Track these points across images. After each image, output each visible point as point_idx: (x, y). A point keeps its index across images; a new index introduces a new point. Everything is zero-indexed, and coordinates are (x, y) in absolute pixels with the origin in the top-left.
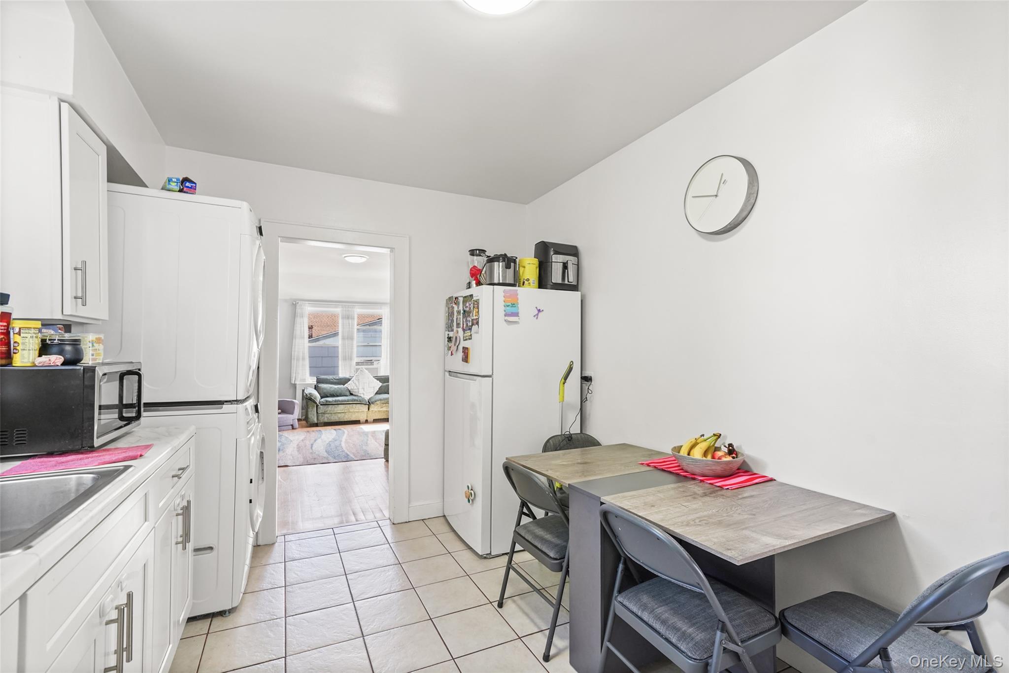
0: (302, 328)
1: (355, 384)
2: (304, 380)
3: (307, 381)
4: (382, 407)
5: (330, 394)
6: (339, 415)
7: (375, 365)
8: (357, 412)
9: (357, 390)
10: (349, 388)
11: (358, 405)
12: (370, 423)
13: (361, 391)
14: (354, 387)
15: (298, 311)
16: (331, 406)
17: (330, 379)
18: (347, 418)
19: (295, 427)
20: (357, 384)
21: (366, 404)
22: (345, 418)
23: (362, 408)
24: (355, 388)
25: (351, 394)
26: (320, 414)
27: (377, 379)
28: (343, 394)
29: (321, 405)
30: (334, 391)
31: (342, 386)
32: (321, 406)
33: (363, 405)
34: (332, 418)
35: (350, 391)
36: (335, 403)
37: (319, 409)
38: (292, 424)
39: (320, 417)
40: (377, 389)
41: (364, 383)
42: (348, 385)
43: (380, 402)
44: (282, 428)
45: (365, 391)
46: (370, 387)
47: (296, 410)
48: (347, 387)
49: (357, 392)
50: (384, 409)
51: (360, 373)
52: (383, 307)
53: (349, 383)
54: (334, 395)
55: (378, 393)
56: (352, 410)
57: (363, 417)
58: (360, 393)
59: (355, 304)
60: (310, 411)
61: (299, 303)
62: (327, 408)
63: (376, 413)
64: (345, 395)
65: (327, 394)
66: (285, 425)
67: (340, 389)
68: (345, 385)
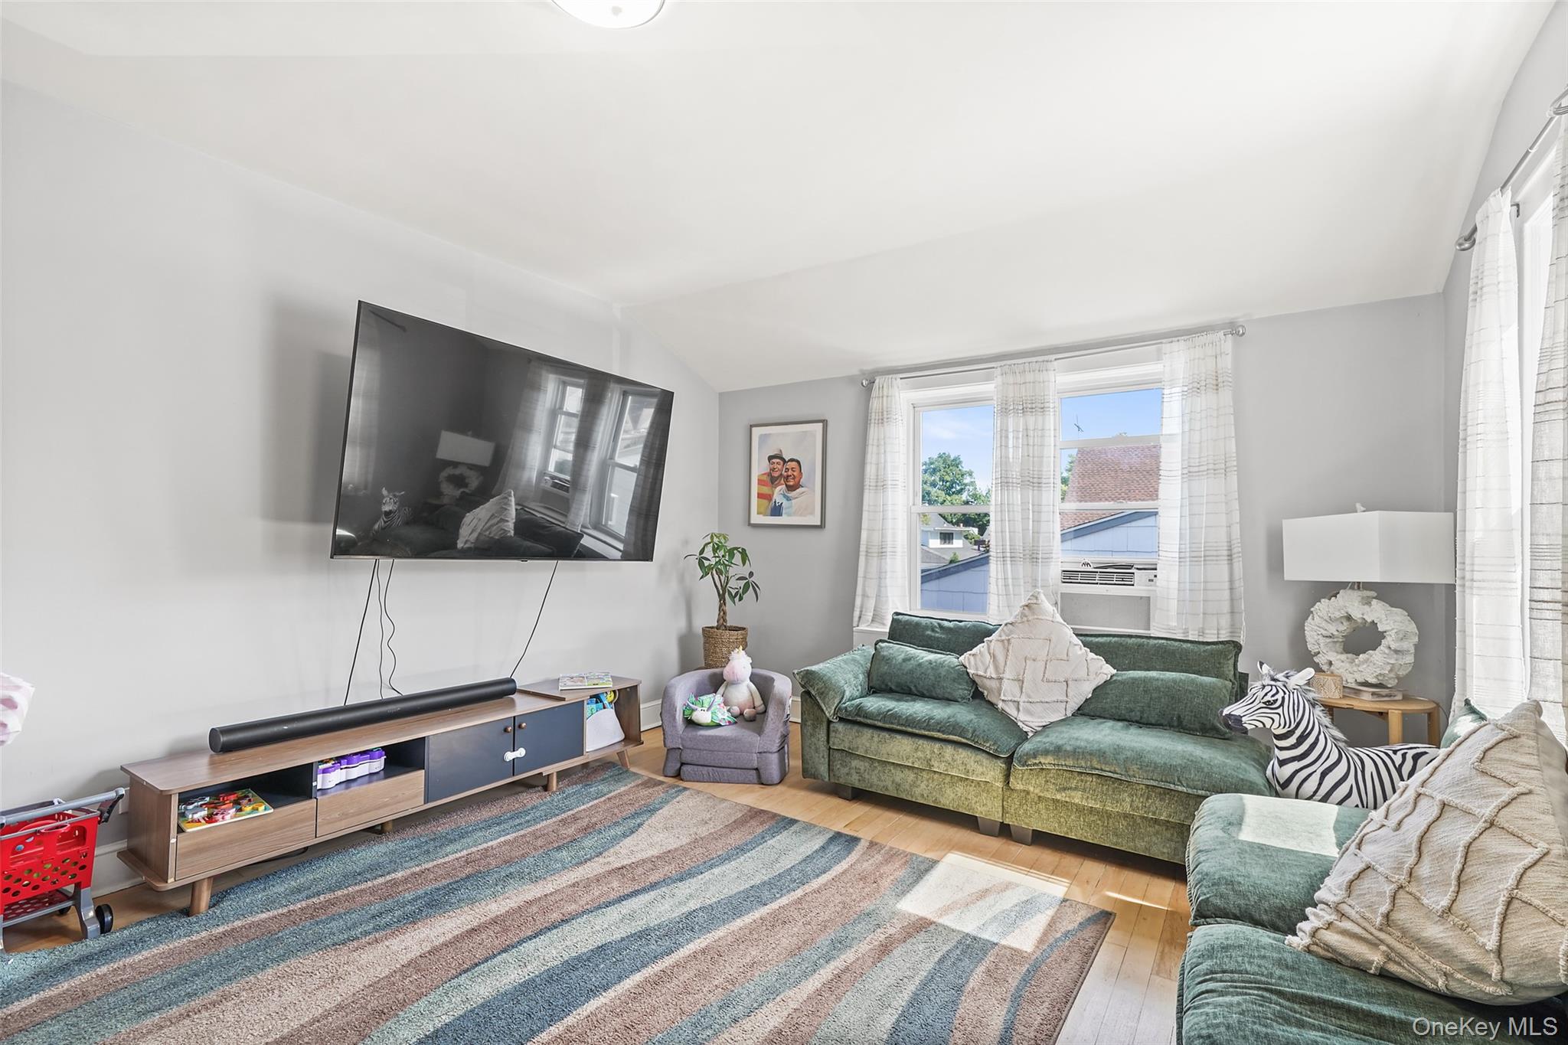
1: (994, 657)
4: (1065, 789)
5: (898, 685)
6: (899, 775)
7: (1139, 587)
8: (961, 779)
9: (994, 684)
10: (971, 671)
12: (1020, 841)
14: (985, 672)
17: (926, 627)
18: (922, 791)
19: (766, 778)
20: (1001, 658)
21: (998, 757)
22: (918, 791)
23: (980, 769)
24: (991, 672)
26: (837, 755)
27: (1095, 649)
28: (939, 692)
29: (841, 720)
30: (912, 673)
31: (950, 659)
32: (840, 727)
33: (981, 757)
34: (875, 779)
35: (974, 682)
37: (832, 734)
38: (755, 765)
39: (837, 765)
40: (1086, 690)
41: (1026, 659)
42: (969, 659)
43: (1050, 759)
44: (725, 774)
45: (1022, 692)
46: (1048, 681)
47: (769, 719)
48: (966, 667)
49: (1000, 695)
50: (1077, 798)
51: (1023, 615)
52: (1166, 347)
53: (974, 650)
54: (910, 689)
55: (1086, 711)
56: (939, 767)
57: (988, 808)
58: (1003, 698)
59: (1053, 357)
60: (809, 734)
61: (877, 382)
62: (856, 737)
63: (1041, 806)
64: (946, 695)
65: (889, 684)
66: (735, 766)
67: (935, 667)
68: (962, 657)
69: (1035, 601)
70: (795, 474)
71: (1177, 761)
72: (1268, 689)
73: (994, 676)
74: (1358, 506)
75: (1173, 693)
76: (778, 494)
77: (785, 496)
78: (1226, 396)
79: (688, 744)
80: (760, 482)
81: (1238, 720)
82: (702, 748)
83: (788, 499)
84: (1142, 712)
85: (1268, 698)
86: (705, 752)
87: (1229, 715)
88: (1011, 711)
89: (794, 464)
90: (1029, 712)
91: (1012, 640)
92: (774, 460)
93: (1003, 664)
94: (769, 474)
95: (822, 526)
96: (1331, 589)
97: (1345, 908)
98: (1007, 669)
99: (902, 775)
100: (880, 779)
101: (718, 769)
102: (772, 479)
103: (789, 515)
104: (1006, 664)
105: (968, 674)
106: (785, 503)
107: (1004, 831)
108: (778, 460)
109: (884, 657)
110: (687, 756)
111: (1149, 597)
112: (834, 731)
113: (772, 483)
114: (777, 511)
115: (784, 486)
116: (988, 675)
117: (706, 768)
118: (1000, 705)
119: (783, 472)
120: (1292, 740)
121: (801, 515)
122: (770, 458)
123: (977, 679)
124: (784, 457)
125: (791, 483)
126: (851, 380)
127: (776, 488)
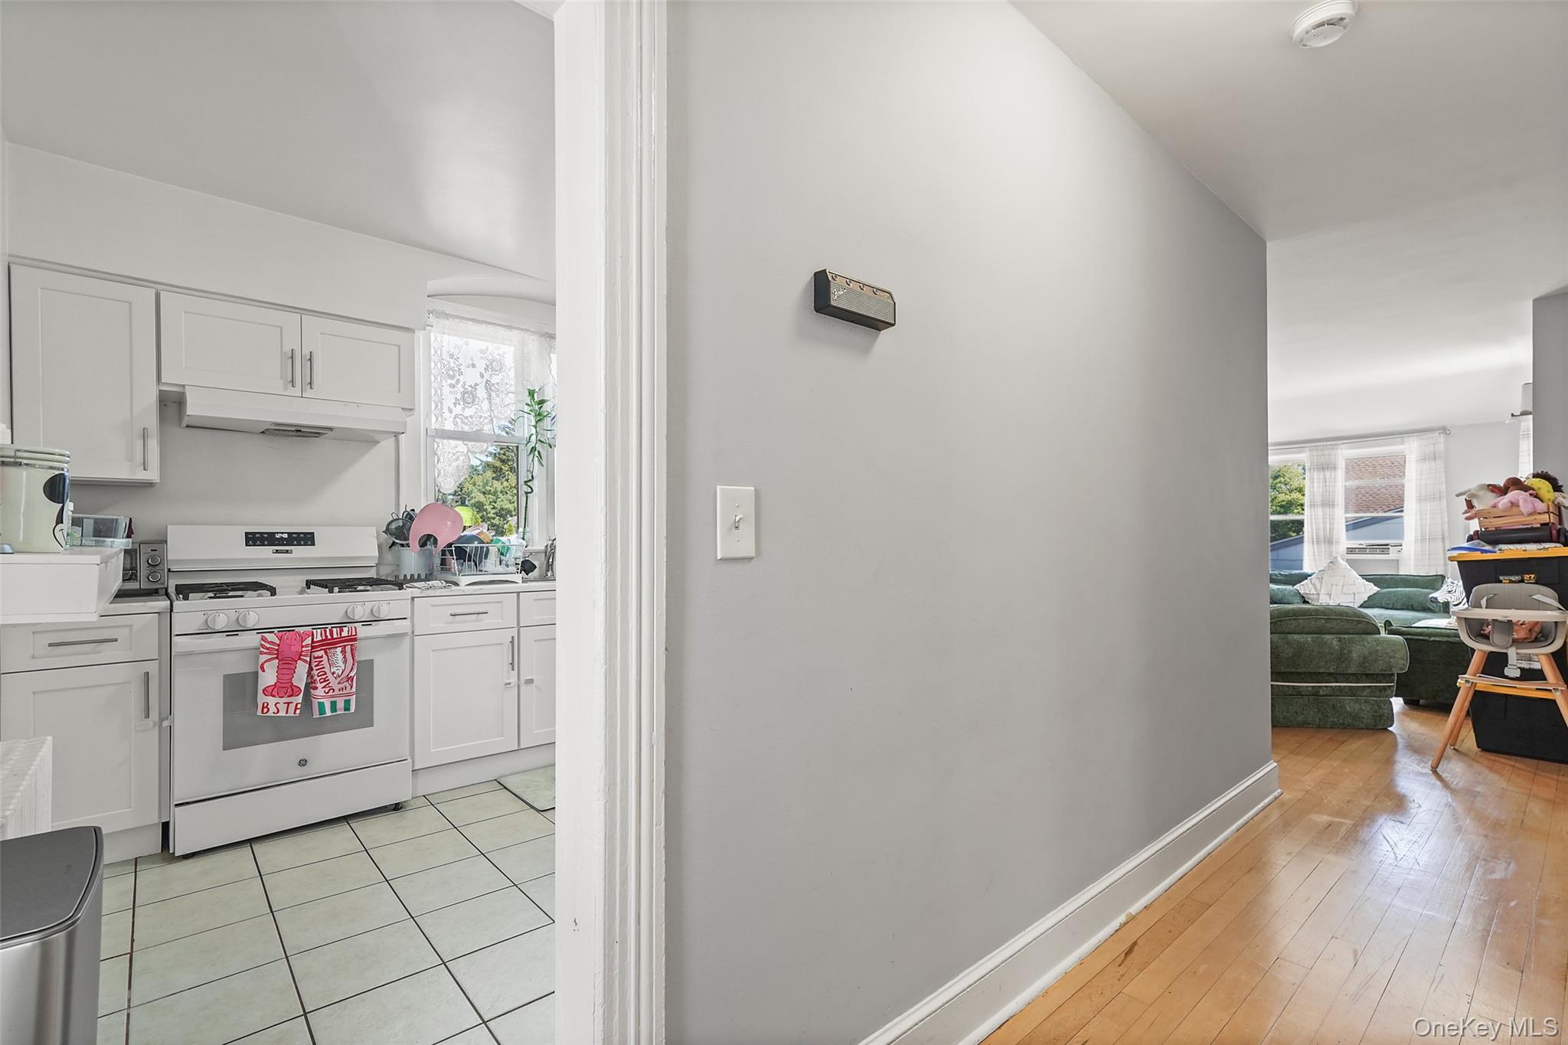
1: (1314, 585)
7: (1393, 554)
9: (1315, 597)
10: (1302, 592)
14: (1310, 592)
20: (1318, 585)
24: (1313, 591)
25: (1305, 602)
27: (1368, 580)
31: (1289, 587)
40: (1365, 596)
41: (1332, 585)
42: (1299, 587)
48: (1298, 590)
51: (1329, 566)
52: (1406, 439)
53: (1302, 583)
55: (1368, 603)
59: (1338, 442)
67: (1281, 591)
68: (1295, 587)
69: (1333, 562)
73: (1314, 593)
75: (1409, 597)
78: (1440, 463)
81: (1436, 598)
84: (1394, 604)
85: (1450, 590)
87: (1432, 597)
91: (1324, 578)
93: (1319, 588)
98: (1322, 590)
104: (1321, 588)
105: (1300, 593)
111: (1398, 560)
116: (1312, 593)
123: (1305, 595)
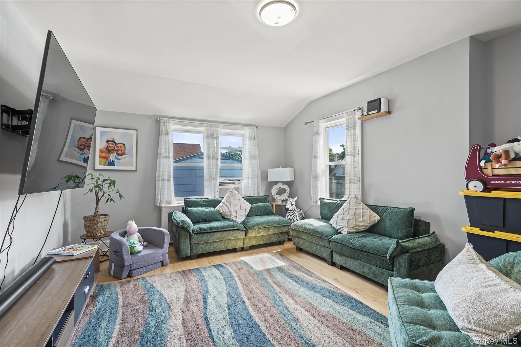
0: (167, 146)
1: (227, 206)
2: (170, 202)
3: (173, 202)
4: (259, 233)
5: (202, 220)
6: (215, 245)
7: (239, 185)
8: (233, 239)
9: (229, 213)
10: (221, 211)
11: (235, 232)
13: (233, 214)
14: (226, 210)
15: (163, 128)
16: (206, 235)
17: (199, 202)
18: (223, 247)
19: (165, 263)
20: (229, 206)
21: (242, 230)
22: (221, 247)
23: (238, 235)
24: (227, 210)
26: (194, 245)
27: (246, 200)
28: (215, 219)
29: (195, 234)
30: (206, 215)
31: (212, 209)
32: (195, 236)
33: (240, 231)
34: (208, 249)
35: (221, 214)
36: (210, 231)
38: (161, 260)
39: (194, 248)
41: (236, 205)
42: (219, 208)
43: (257, 227)
44: (150, 268)
45: (236, 214)
46: (242, 210)
47: (165, 241)
48: (219, 210)
49: (231, 216)
50: (261, 234)
53: (219, 206)
54: (206, 220)
55: (250, 215)
56: (228, 238)
57: (239, 245)
58: (232, 216)
60: (183, 242)
61: (164, 119)
62: (201, 237)
63: (253, 239)
64: (218, 219)
65: (199, 220)
66: (154, 263)
67: (211, 212)
68: (216, 208)
69: (232, 190)
70: (122, 149)
71: (278, 220)
72: (291, 202)
73: (228, 211)
74: (280, 166)
76: (112, 157)
77: (116, 158)
78: (256, 141)
79: (135, 261)
80: (101, 151)
82: (141, 261)
83: (118, 159)
84: (260, 213)
86: (142, 262)
87: (287, 208)
88: (235, 219)
89: (121, 145)
90: (239, 219)
91: (231, 201)
92: (110, 143)
93: (230, 208)
94: (107, 148)
95: (136, 170)
96: (276, 183)
97: (348, 226)
98: (232, 209)
99: (216, 244)
100: (209, 248)
101: (147, 267)
102: (109, 151)
103: (118, 166)
104: (231, 207)
105: (220, 212)
106: (116, 161)
107: (243, 249)
108: (112, 143)
109: (194, 212)
110: (133, 267)
111: (239, 188)
112: (193, 238)
113: (109, 152)
114: (111, 164)
115: (116, 154)
116: (227, 211)
117: (142, 269)
118: (232, 218)
119: (115, 148)
120: (293, 211)
121: (126, 166)
122: (107, 142)
123: (223, 213)
124: (115, 141)
125: (120, 153)
126: (149, 117)
127: (111, 154)
